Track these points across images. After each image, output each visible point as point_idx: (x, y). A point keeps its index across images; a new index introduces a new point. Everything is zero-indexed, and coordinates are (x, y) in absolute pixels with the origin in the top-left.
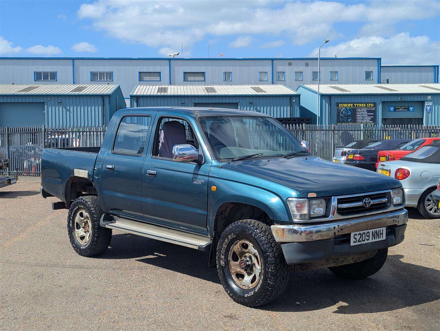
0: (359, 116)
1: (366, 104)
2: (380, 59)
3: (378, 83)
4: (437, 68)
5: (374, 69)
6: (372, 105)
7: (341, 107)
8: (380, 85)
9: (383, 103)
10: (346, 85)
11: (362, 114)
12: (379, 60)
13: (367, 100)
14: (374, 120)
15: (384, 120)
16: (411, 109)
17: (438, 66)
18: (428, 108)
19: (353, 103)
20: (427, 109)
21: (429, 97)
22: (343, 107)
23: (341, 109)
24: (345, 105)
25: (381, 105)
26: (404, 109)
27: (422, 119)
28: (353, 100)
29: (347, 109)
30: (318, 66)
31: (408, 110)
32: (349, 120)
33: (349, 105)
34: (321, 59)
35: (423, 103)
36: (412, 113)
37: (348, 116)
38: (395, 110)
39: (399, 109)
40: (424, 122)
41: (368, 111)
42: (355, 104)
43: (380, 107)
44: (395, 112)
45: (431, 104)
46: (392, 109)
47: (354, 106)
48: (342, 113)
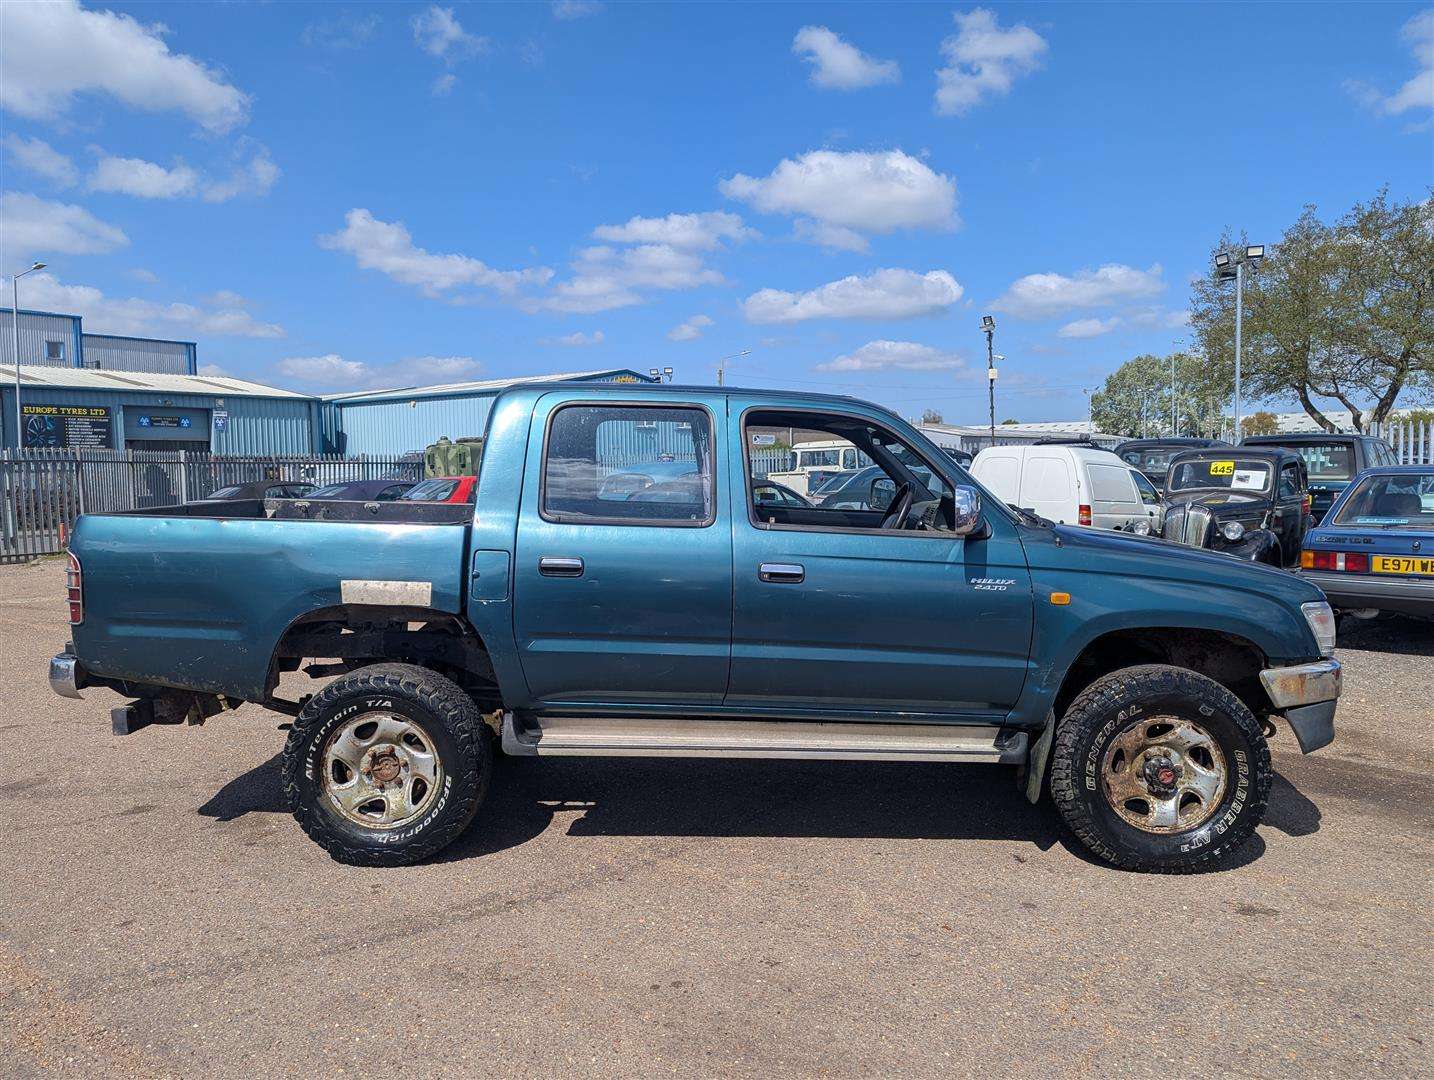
0: (72, 434)
1: (88, 409)
2: (80, 319)
3: (78, 366)
4: (192, 347)
5: (68, 339)
6: (102, 412)
7: (29, 413)
8: (102, 372)
9: (126, 408)
10: (35, 368)
11: (79, 429)
12: (77, 320)
13: (88, 401)
14: (108, 442)
15: (130, 443)
16: (185, 422)
17: (194, 345)
18: (220, 423)
19: (58, 407)
20: (216, 424)
21: (221, 402)
22: (35, 413)
23: (29, 418)
24: (39, 410)
25: (121, 413)
26: (170, 422)
27: (209, 443)
28: (56, 399)
29: (43, 418)
30: (13, 327)
31: (179, 424)
32: (50, 442)
33: (48, 410)
34: (18, 312)
35: (208, 412)
36: (188, 430)
37: (48, 434)
38: (151, 423)
39: (159, 421)
40: (213, 449)
41: (94, 425)
42: (63, 409)
43: (119, 420)
44: (152, 429)
45: (224, 414)
46: (145, 421)
47: (59, 412)
48: (32, 426)
